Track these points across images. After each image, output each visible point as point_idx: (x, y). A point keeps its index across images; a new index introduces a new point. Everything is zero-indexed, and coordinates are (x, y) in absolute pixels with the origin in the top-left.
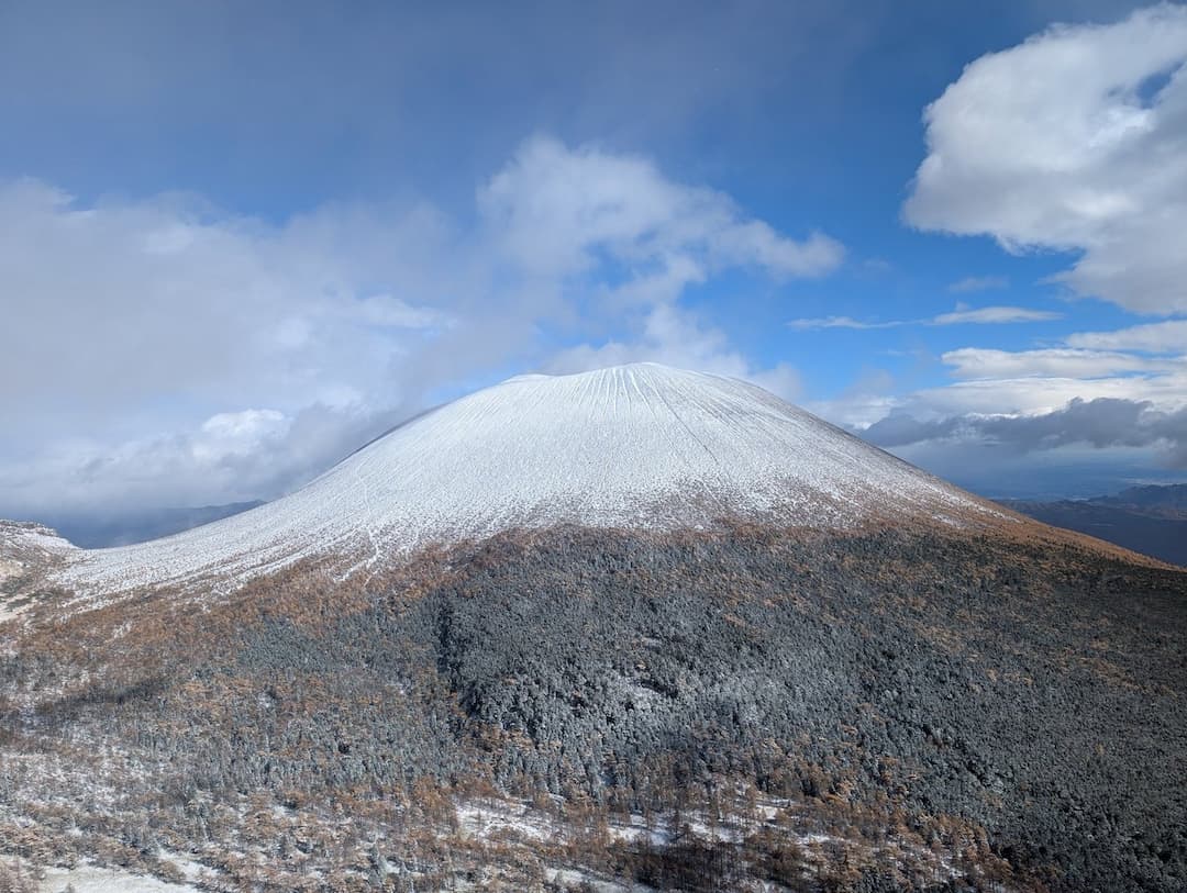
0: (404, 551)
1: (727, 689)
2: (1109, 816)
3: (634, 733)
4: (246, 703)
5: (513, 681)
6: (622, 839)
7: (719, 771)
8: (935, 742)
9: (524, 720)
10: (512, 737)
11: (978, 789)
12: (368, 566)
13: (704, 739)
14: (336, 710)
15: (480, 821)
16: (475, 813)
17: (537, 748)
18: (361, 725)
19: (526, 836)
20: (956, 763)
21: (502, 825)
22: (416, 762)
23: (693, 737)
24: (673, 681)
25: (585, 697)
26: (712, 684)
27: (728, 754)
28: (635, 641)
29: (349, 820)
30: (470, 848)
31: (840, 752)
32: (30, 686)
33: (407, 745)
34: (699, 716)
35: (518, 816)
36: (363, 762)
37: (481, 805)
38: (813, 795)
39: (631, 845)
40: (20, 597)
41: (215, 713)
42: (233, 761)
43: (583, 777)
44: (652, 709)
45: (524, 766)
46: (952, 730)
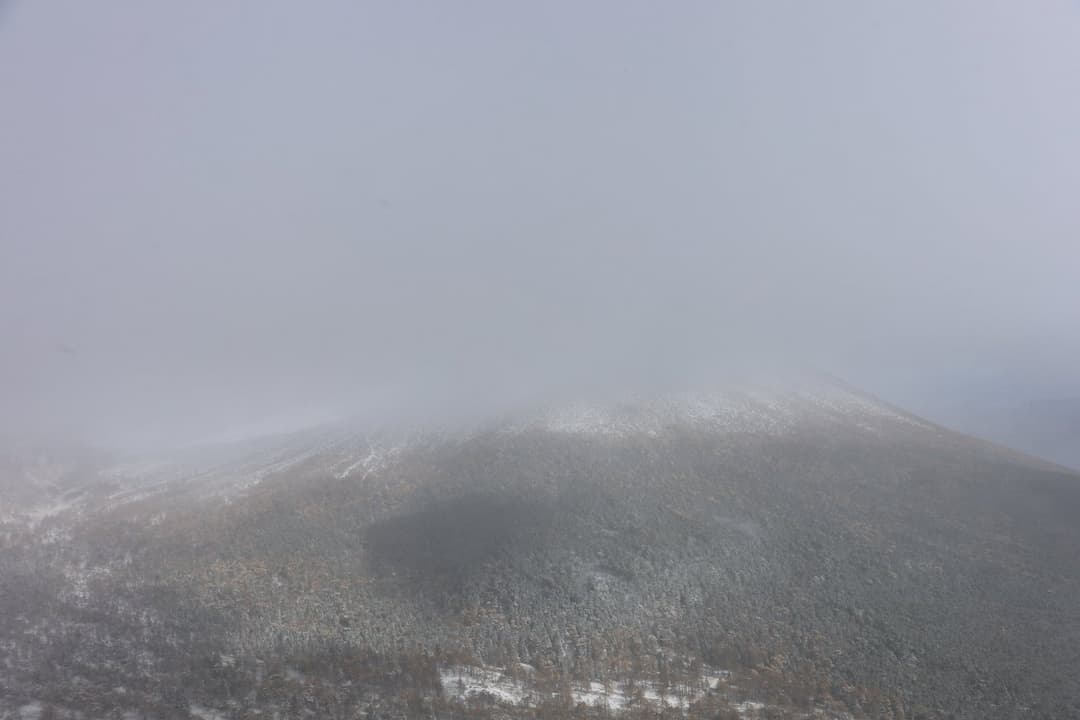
0: (395, 452)
1: (675, 573)
2: (1009, 689)
3: (595, 611)
4: (262, 581)
5: (489, 565)
6: (584, 703)
7: (668, 645)
8: (857, 621)
9: (498, 599)
10: (488, 613)
11: (896, 664)
12: (364, 465)
13: (655, 617)
14: (337, 589)
15: (461, 686)
16: (457, 678)
17: (510, 623)
18: (359, 601)
19: (500, 699)
20: (876, 641)
21: (479, 689)
22: (405, 634)
23: (645, 615)
24: (628, 566)
25: (552, 580)
26: (663, 570)
27: (676, 630)
28: (596, 532)
29: (349, 683)
30: (452, 708)
31: (774, 630)
32: (82, 566)
33: (398, 619)
34: (651, 596)
35: (493, 682)
36: (361, 634)
37: (461, 673)
38: (751, 667)
39: (591, 708)
40: (73, 490)
41: (236, 590)
42: (251, 631)
43: (550, 648)
44: (610, 591)
45: (499, 639)
46: (872, 612)
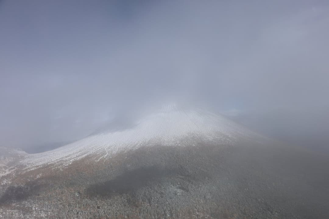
0: (114, 153)
1: (202, 189)
3: (177, 202)
4: (72, 195)
5: (144, 188)
7: (201, 212)
8: (259, 203)
9: (147, 199)
10: (144, 203)
12: (105, 157)
13: (196, 203)
17: (151, 206)
18: (103, 201)
20: (264, 208)
22: (118, 211)
23: (193, 203)
24: (187, 187)
25: (164, 192)
26: (198, 188)
27: (203, 207)
28: (177, 176)
31: (233, 206)
33: (115, 206)
34: (195, 197)
36: (104, 211)
40: (12, 167)
41: (64, 198)
42: (68, 211)
43: (163, 214)
44: (182, 195)
45: (147, 212)
46: (263, 199)
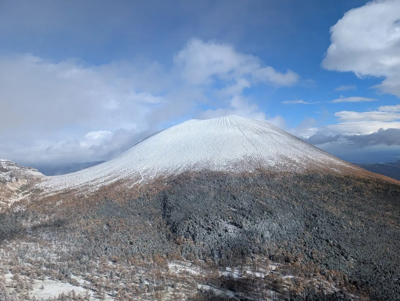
0: (151, 178)
1: (259, 226)
2: (390, 272)
3: (228, 240)
4: (99, 227)
5: (187, 222)
6: (224, 275)
7: (256, 253)
8: (330, 245)
9: (191, 235)
10: (187, 240)
11: (345, 261)
12: (139, 183)
13: (251, 243)
14: (129, 230)
15: (176, 268)
16: (174, 265)
17: (195, 244)
18: (137, 235)
19: (191, 273)
20: (337, 252)
21: (183, 269)
22: (155, 248)
23: (247, 242)
24: (241, 223)
25: (211, 227)
26: (254, 224)
27: (259, 248)
28: (228, 209)
29: (133, 267)
30: (172, 277)
31: (297, 248)
32: (29, 220)
33: (152, 242)
34: (250, 235)
35: (189, 267)
36: (138, 248)
37: (176, 263)
38: (288, 262)
39: (226, 277)
40: (26, 191)
41: (89, 231)
42: (95, 246)
43: (210, 254)
44: (234, 232)
45: (191, 251)
46: (336, 241)
